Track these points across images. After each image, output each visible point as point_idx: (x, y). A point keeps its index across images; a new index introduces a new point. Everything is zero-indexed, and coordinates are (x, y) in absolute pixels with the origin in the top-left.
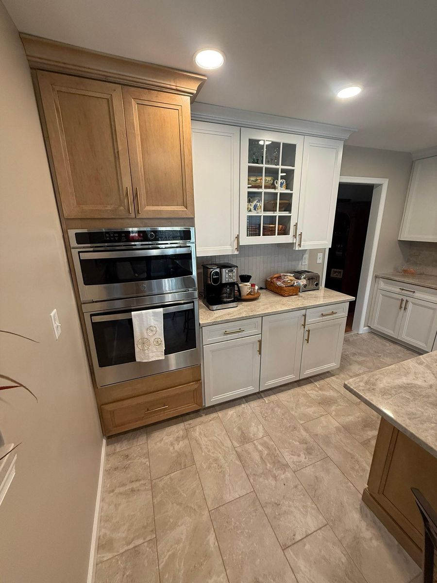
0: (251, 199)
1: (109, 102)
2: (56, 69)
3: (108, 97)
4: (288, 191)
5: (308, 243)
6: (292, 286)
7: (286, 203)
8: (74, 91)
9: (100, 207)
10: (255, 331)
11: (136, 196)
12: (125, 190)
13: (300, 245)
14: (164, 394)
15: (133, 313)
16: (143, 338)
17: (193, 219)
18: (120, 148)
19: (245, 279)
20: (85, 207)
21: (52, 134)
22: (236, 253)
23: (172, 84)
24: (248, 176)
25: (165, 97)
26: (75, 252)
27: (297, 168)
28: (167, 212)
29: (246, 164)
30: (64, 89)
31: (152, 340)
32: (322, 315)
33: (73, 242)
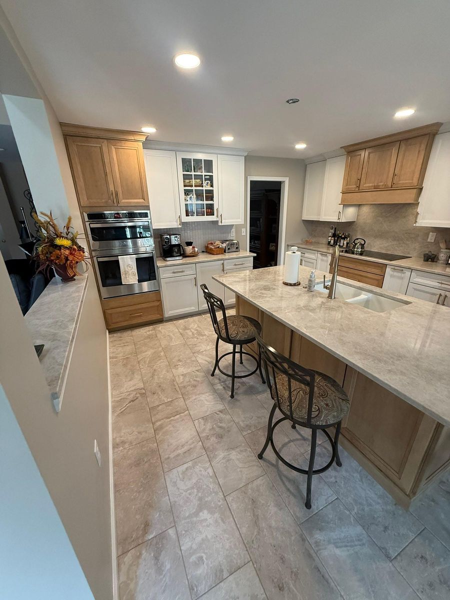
0: (189, 193)
1: (101, 148)
2: (74, 135)
3: (100, 146)
4: (211, 188)
5: (227, 221)
6: (219, 247)
7: (210, 195)
8: (84, 144)
9: (99, 201)
10: (192, 272)
11: (117, 195)
12: (111, 191)
13: (221, 222)
14: (139, 306)
15: (119, 257)
16: (125, 271)
17: (149, 206)
18: (107, 171)
19: (189, 244)
20: (91, 201)
21: (74, 166)
22: (180, 227)
23: (132, 138)
24: (184, 179)
25: (128, 144)
26: (87, 224)
27: (214, 174)
28: (134, 202)
29: (181, 173)
30: (79, 144)
31: (130, 272)
32: (235, 265)
33: (86, 219)
